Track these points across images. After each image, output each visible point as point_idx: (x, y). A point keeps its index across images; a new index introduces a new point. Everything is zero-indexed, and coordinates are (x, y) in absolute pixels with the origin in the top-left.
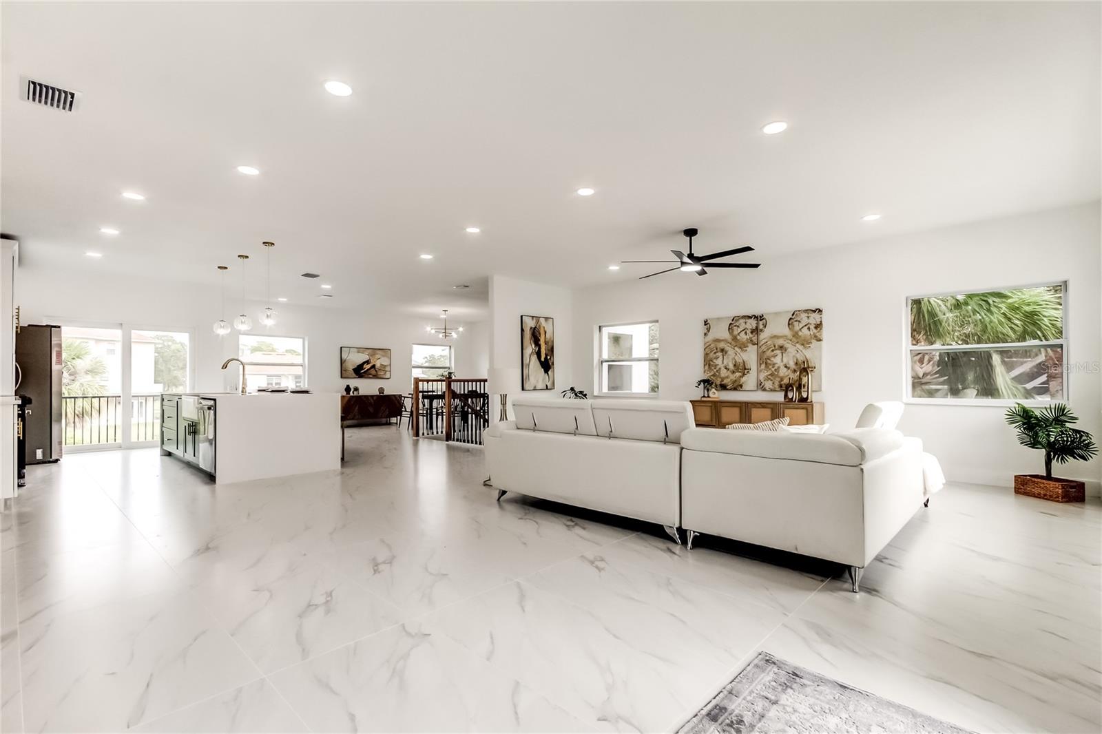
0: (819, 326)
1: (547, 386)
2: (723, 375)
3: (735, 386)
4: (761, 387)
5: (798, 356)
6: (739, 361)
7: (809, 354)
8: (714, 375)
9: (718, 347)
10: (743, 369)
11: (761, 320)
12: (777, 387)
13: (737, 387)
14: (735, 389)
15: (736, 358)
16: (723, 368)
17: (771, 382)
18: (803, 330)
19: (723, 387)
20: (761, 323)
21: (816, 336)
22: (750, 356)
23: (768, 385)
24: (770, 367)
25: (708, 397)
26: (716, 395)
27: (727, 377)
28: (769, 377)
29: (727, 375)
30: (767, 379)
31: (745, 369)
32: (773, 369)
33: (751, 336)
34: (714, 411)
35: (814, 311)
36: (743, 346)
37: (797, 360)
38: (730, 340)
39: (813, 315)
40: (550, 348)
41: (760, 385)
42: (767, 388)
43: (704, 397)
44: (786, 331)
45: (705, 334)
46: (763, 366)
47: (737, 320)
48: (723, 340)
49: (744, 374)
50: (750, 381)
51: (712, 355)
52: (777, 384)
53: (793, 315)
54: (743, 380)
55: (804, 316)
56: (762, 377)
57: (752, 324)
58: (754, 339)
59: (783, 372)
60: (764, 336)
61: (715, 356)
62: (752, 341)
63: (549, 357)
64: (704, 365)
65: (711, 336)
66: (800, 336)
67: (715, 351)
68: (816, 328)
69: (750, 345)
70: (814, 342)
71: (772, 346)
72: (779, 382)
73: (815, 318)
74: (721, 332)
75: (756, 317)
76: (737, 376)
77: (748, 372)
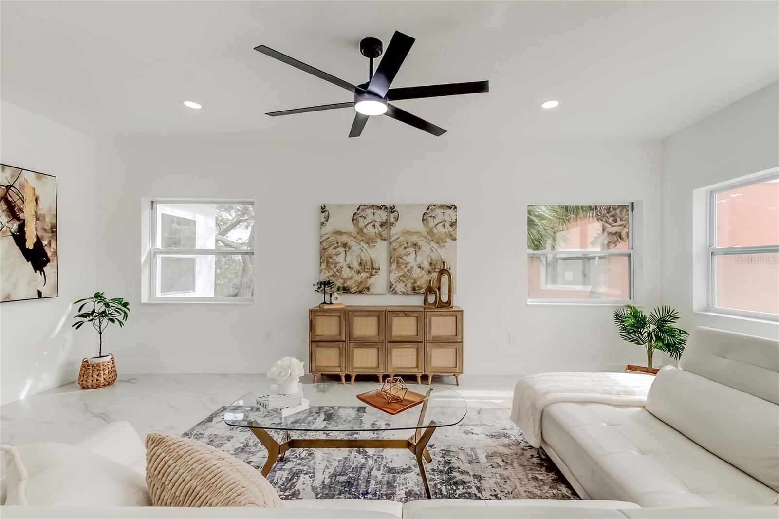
0: (453, 224)
1: (40, 293)
2: (345, 276)
3: (360, 288)
4: (391, 289)
5: (432, 255)
6: (366, 258)
7: (443, 253)
8: (334, 275)
9: (339, 242)
10: (372, 269)
11: (392, 212)
12: (410, 289)
13: (364, 290)
14: (360, 292)
15: (362, 255)
16: (345, 267)
17: (403, 285)
18: (437, 227)
19: (346, 290)
20: (392, 215)
21: (451, 235)
22: (379, 253)
23: (400, 287)
24: (403, 267)
25: (331, 303)
26: (342, 301)
27: (351, 278)
28: (401, 278)
29: (350, 275)
30: (399, 280)
31: (373, 269)
32: (406, 270)
33: (380, 229)
34: (343, 323)
35: (450, 208)
36: (370, 241)
37: (431, 259)
38: (355, 234)
39: (448, 212)
40: (48, 227)
41: (391, 287)
42: (398, 291)
43: (325, 303)
44: (420, 227)
45: (322, 224)
46: (394, 266)
47: (363, 210)
48: (345, 233)
49: (372, 275)
50: (379, 282)
51: (331, 251)
52: (409, 286)
53: (428, 209)
54: (370, 281)
55: (439, 211)
56: (393, 277)
57: (382, 215)
58: (385, 234)
59: (417, 272)
60: (396, 230)
61: (334, 251)
62: (381, 235)
63: (45, 243)
64: (321, 263)
65: (329, 228)
66: (435, 234)
67: (336, 245)
68: (451, 225)
69: (379, 241)
70: (449, 240)
71: (405, 243)
72: (413, 284)
73: (449, 215)
74: (342, 222)
75: (386, 208)
76: (364, 277)
77: (376, 272)
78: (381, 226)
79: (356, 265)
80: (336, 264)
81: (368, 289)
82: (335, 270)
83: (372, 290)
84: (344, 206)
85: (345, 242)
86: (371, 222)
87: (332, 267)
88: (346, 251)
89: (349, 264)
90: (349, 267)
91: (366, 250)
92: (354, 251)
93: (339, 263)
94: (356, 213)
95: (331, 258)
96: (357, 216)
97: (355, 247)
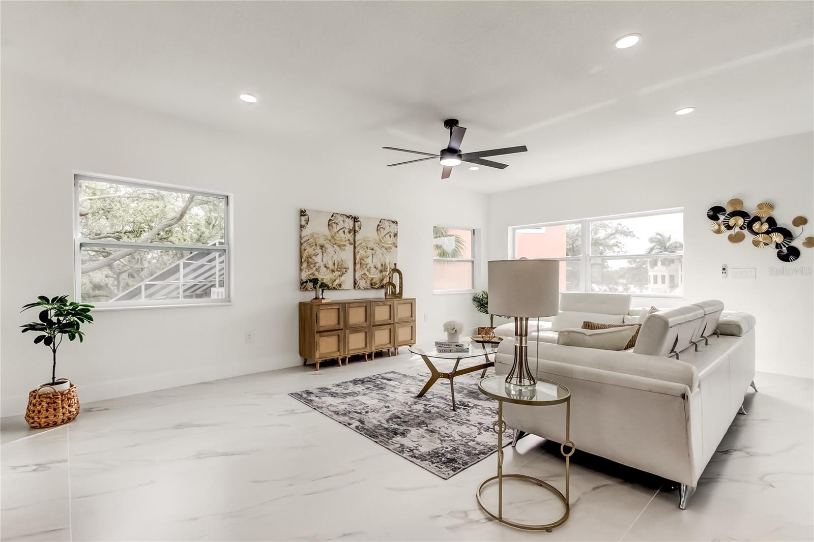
2: (322, 274)
3: (335, 285)
4: (356, 286)
6: (338, 259)
8: (313, 274)
9: (318, 243)
11: (358, 221)
12: (369, 285)
13: (337, 286)
14: (334, 288)
15: (335, 256)
16: (322, 267)
17: (364, 282)
18: (386, 236)
20: (357, 224)
21: (394, 244)
22: (346, 256)
23: (362, 284)
24: (364, 267)
27: (327, 276)
28: (363, 276)
30: (362, 278)
31: (343, 268)
32: (366, 269)
33: (349, 235)
35: (393, 222)
36: (341, 245)
38: (329, 238)
39: (392, 225)
41: (356, 284)
42: (361, 287)
44: (375, 236)
45: (302, 226)
46: (358, 266)
47: (335, 218)
48: (322, 236)
49: (342, 274)
50: (347, 280)
51: (310, 251)
52: (369, 282)
53: (380, 222)
54: (342, 279)
55: (387, 224)
56: (358, 276)
57: (350, 223)
58: (352, 239)
59: (373, 271)
60: (359, 237)
61: (313, 252)
62: (349, 240)
64: (300, 264)
66: (385, 241)
67: (315, 246)
68: (394, 236)
69: (347, 245)
70: (393, 247)
71: (366, 247)
72: (371, 281)
73: (393, 228)
74: (319, 225)
75: (352, 218)
76: (336, 276)
77: (346, 271)
78: (349, 232)
79: (330, 265)
80: (315, 263)
81: (340, 285)
82: (314, 269)
83: (343, 287)
84: (321, 212)
85: (323, 244)
86: (342, 229)
87: (312, 266)
88: (323, 252)
89: (325, 264)
90: (326, 267)
91: (338, 252)
92: (329, 253)
93: (317, 263)
94: (330, 219)
95: (311, 258)
96: (331, 222)
97: (330, 249)
